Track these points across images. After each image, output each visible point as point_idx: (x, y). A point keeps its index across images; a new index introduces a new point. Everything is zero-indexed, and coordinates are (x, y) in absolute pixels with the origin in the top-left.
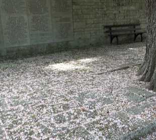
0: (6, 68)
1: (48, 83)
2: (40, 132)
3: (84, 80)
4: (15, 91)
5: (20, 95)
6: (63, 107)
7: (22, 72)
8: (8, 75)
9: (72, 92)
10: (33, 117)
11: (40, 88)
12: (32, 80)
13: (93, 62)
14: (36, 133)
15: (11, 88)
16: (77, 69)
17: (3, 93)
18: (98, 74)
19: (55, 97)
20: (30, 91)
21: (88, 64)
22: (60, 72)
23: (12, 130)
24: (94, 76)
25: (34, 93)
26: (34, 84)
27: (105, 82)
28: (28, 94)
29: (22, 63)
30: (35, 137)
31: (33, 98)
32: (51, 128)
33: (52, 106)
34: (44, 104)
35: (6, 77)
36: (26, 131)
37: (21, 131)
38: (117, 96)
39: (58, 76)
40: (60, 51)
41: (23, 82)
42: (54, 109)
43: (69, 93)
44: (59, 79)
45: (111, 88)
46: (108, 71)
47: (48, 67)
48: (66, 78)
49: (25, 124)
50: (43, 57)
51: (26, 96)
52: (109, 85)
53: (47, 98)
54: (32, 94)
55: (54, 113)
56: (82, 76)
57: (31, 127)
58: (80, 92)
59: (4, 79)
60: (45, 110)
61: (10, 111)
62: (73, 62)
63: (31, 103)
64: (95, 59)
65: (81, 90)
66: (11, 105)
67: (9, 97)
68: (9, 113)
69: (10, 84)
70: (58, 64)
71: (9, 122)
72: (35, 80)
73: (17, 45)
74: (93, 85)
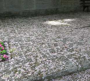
0: (23, 22)
1: (46, 32)
2: (41, 56)
3: (67, 31)
4: (28, 34)
5: (31, 37)
6: (54, 45)
7: (31, 25)
8: (24, 26)
9: (59, 37)
10: (38, 48)
11: (41, 34)
12: (37, 29)
13: (72, 21)
14: (40, 57)
15: (25, 32)
16: (62, 25)
17: (22, 35)
18: (75, 28)
19: (49, 39)
20: (36, 35)
21: (69, 22)
22: (52, 26)
23: (27, 54)
24: (73, 29)
25: (38, 36)
26: (38, 31)
27: (79, 33)
28: (34, 36)
29: (31, 19)
30: (39, 59)
31: (37, 38)
32: (47, 55)
33: (48, 44)
34: (43, 42)
35: (23, 27)
36: (34, 55)
37: (31, 55)
38: (86, 41)
39: (51, 28)
40: (53, 14)
41: (32, 30)
42: (49, 46)
43: (57, 38)
44: (52, 30)
45: (83, 37)
46: (81, 27)
47: (45, 23)
48: (56, 29)
49: (33, 51)
50: (42, 17)
51: (33, 37)
52: (81, 35)
53: (45, 39)
54: (37, 37)
55: (49, 47)
56: (65, 29)
57: (37, 54)
58: (64, 38)
59: (22, 27)
60: (44, 46)
61: (25, 44)
62: (60, 21)
63: (37, 41)
64: (73, 20)
65: (65, 37)
66: (26, 41)
67: (25, 37)
68: (25, 45)
69: (25, 31)
70: (51, 21)
71: (25, 50)
72: (39, 29)
73: (28, 9)
74: (72, 34)
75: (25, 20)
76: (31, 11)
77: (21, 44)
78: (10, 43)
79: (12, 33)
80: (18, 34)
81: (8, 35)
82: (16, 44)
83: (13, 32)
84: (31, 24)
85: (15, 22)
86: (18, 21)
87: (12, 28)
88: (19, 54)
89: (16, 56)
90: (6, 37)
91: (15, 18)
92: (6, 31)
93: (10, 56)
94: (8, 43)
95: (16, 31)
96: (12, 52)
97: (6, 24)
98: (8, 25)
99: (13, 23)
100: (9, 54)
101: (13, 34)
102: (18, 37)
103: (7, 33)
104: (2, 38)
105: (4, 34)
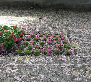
75: (79, 14)
76: (85, 5)
77: (82, 40)
78: (70, 37)
79: (69, 26)
81: (65, 28)
82: (77, 39)
84: (87, 19)
85: (69, 15)
86: (72, 15)
87: (68, 21)
88: (82, 51)
89: (81, 53)
90: (64, 30)
91: (67, 11)
92: (63, 24)
93: (73, 51)
94: (67, 36)
95: (73, 25)
96: (75, 47)
97: (60, 16)
98: (62, 17)
100: (72, 48)
101: (71, 28)
102: (77, 32)
103: (64, 26)
104: (61, 30)
105: (61, 26)
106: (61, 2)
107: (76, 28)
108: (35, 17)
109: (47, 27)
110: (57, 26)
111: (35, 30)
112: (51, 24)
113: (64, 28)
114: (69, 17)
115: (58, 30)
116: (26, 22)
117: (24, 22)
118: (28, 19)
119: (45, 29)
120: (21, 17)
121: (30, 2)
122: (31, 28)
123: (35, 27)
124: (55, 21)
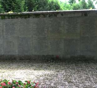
80: (94, 84)
81: (83, 83)
83: (88, 80)
86: (93, 67)
87: (87, 74)
90: (81, 85)
91: (88, 63)
92: (80, 78)
95: (92, 79)
98: (82, 70)
99: (88, 69)
101: (89, 83)
103: (81, 80)
104: (77, 85)
105: (78, 81)
106: (82, 54)
107: (95, 83)
108: (53, 71)
109: (63, 81)
110: (74, 81)
111: (50, 84)
112: (68, 78)
113: (81, 82)
114: (89, 70)
115: (75, 85)
116: (43, 76)
117: (40, 76)
118: (45, 73)
119: (61, 83)
120: (39, 71)
121: (50, 55)
122: (46, 82)
123: (51, 81)
124: (73, 74)
